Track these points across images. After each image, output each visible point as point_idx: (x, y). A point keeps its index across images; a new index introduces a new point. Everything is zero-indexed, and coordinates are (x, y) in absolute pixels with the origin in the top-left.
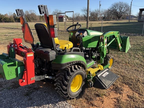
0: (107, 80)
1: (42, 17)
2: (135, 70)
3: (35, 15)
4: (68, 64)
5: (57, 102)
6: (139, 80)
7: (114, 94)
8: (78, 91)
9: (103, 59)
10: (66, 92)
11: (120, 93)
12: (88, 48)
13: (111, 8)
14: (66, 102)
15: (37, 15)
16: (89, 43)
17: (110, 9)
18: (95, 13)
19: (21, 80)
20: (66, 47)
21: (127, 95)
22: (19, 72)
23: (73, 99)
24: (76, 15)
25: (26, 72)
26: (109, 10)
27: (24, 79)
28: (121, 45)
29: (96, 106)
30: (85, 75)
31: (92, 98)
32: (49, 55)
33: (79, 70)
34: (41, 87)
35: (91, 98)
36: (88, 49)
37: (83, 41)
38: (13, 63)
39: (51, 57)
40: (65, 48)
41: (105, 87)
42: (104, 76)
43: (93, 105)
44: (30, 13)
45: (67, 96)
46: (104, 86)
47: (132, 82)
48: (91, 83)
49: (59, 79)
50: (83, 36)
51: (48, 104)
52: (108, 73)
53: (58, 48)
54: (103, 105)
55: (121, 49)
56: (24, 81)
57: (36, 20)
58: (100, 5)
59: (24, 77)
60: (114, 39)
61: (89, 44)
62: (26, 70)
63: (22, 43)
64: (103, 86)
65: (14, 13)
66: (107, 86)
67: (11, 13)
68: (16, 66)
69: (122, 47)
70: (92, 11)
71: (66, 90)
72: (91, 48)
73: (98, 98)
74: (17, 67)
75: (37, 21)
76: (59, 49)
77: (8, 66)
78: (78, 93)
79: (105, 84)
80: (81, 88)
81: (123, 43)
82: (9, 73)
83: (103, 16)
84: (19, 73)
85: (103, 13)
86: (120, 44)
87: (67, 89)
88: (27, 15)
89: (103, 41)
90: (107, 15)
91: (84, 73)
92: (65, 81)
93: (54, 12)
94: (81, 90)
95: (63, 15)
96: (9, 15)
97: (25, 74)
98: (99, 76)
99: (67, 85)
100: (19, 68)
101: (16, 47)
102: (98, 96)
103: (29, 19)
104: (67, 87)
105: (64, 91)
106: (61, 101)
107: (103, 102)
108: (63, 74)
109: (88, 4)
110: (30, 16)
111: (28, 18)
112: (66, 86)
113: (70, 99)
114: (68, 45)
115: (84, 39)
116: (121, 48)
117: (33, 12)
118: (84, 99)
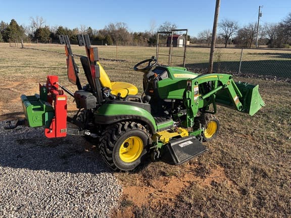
0: (183, 152)
1: (139, 35)
2: (256, 147)
3: (125, 32)
4: (116, 117)
5: (99, 173)
6: (247, 163)
7: (193, 176)
8: (133, 162)
9: (191, 120)
10: (111, 159)
11: (202, 177)
12: (169, 99)
13: (285, 20)
14: (112, 174)
15: (130, 33)
16: (170, 91)
17: (284, 23)
18: (248, 30)
19: (47, 130)
20: (120, 92)
21: (213, 181)
22: (47, 119)
23: (124, 172)
24: (206, 35)
25: (54, 119)
26: (282, 25)
27: (51, 129)
28: (241, 100)
29: (152, 186)
30: (149, 139)
31: (153, 175)
32: (85, 101)
33: (135, 130)
34: (87, 151)
35: (151, 176)
36: (170, 101)
37: (159, 86)
38: (40, 107)
39: (89, 104)
40: (119, 94)
41: (176, 162)
42: (182, 145)
43: (149, 184)
44: (117, 28)
45: (112, 165)
46: (175, 160)
47: (233, 164)
48: (156, 153)
49: (104, 139)
50: (160, 79)
51: (87, 172)
52: (190, 143)
53: (107, 94)
54: (164, 187)
55: (241, 107)
56: (51, 131)
57: (126, 41)
58: (260, 15)
59: (51, 126)
60: (221, 87)
61: (170, 93)
62: (55, 118)
63: (57, 83)
64: (173, 160)
65: (90, 28)
66: (179, 161)
67: (85, 28)
68: (43, 110)
69: (243, 104)
70: (242, 27)
71: (110, 156)
72: (175, 99)
73: (161, 177)
74: (44, 112)
75: (127, 44)
76: (109, 94)
77: (34, 109)
78: (134, 165)
79: (177, 157)
80: (140, 158)
81: (246, 96)
82: (34, 118)
83: (268, 37)
84: (46, 121)
85: (268, 32)
86: (237, 97)
87: (112, 154)
88: (111, 32)
89: (190, 89)
90: (278, 35)
91: (146, 136)
92: (111, 142)
93: (162, 26)
94: (139, 161)
95: (178, 33)
96: (80, 30)
97: (54, 123)
98: (172, 145)
99: (113, 148)
100: (47, 114)
101: (50, 87)
102: (163, 174)
103: (113, 40)
104: (112, 151)
105: (107, 156)
106: (105, 172)
107: (167, 183)
108: (110, 131)
109: (217, 17)
110: (116, 34)
111: (112, 36)
112: (111, 149)
113: (118, 171)
114: (127, 90)
115: (161, 84)
116: (241, 104)
117: (122, 26)
118: (141, 175)
